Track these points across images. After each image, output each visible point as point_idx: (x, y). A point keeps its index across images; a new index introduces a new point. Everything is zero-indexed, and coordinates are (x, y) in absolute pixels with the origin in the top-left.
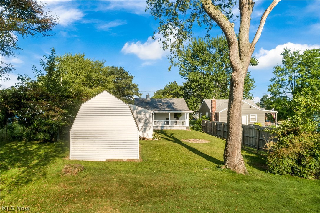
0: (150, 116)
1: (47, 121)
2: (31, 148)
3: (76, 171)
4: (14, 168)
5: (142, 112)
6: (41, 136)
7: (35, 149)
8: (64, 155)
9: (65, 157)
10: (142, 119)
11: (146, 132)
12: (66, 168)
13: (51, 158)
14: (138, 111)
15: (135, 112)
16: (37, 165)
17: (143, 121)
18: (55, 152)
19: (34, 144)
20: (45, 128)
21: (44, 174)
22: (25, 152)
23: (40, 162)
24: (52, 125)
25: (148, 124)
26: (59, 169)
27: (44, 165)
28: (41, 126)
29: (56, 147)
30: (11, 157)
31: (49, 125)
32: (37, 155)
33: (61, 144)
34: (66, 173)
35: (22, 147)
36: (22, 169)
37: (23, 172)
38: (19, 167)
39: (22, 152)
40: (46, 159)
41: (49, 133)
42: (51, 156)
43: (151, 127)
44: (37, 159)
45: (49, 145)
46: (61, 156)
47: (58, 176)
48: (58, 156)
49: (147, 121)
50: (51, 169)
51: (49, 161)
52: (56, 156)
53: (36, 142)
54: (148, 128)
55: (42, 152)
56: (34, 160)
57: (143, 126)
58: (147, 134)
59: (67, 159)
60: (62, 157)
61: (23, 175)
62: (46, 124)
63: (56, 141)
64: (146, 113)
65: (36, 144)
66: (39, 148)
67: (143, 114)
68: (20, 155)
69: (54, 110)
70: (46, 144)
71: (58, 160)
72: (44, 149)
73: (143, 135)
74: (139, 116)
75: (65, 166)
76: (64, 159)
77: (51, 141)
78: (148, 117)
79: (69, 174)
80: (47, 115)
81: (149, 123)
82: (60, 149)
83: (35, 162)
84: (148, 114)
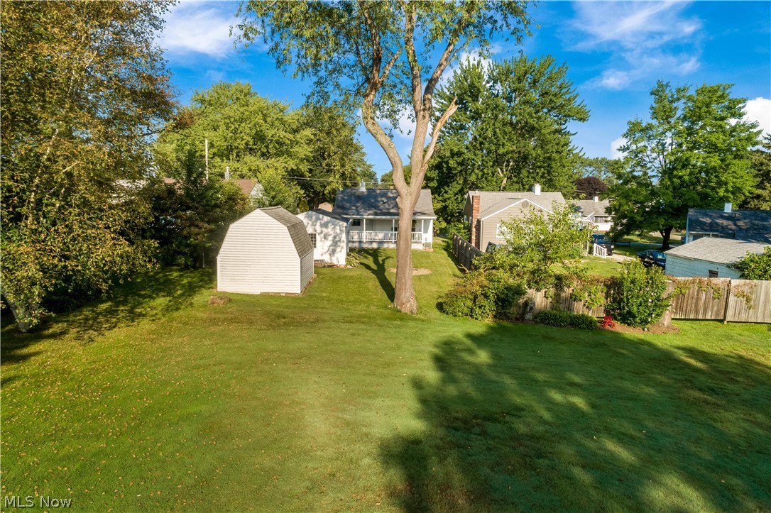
0: (341, 231)
1: (189, 242)
2: (171, 275)
3: (222, 302)
4: (159, 297)
5: (330, 225)
6: (182, 260)
7: (176, 277)
8: (211, 286)
9: (212, 288)
10: (330, 235)
11: (336, 255)
12: (213, 299)
13: (197, 289)
14: (322, 222)
15: (318, 224)
16: (182, 295)
17: (330, 238)
18: (201, 281)
19: (173, 271)
20: (186, 250)
21: (191, 304)
22: (165, 281)
23: (184, 292)
24: (195, 247)
25: (339, 243)
26: (206, 300)
27: (190, 296)
28: (182, 248)
29: (202, 275)
30: (152, 286)
31: (191, 246)
32: (180, 284)
33: (208, 272)
34: (213, 303)
35: (161, 275)
36: (168, 299)
37: (170, 301)
38: (164, 296)
39: (162, 280)
40: (191, 290)
41: (191, 256)
42: (196, 287)
43: (342, 248)
44: (181, 290)
45: (192, 272)
46: (208, 286)
47: (205, 306)
48: (204, 287)
49: (338, 238)
50: (198, 299)
51: (194, 292)
52: (201, 286)
53: (175, 268)
54: (338, 250)
55: (185, 281)
56: (177, 290)
57: (331, 245)
58: (337, 259)
59: (215, 290)
60: (209, 288)
61: (170, 304)
62: (188, 245)
63: (201, 267)
64: (335, 225)
65: (177, 270)
66: (181, 276)
67: (331, 227)
68: (160, 284)
69: (197, 226)
70: (189, 271)
71: (205, 292)
72: (187, 277)
73: (331, 259)
74: (325, 231)
75: (212, 297)
76: (211, 290)
77: (195, 268)
78: (338, 231)
79: (216, 305)
80: (189, 233)
81: (340, 241)
82: (206, 279)
83: (179, 292)
84: (338, 228)
